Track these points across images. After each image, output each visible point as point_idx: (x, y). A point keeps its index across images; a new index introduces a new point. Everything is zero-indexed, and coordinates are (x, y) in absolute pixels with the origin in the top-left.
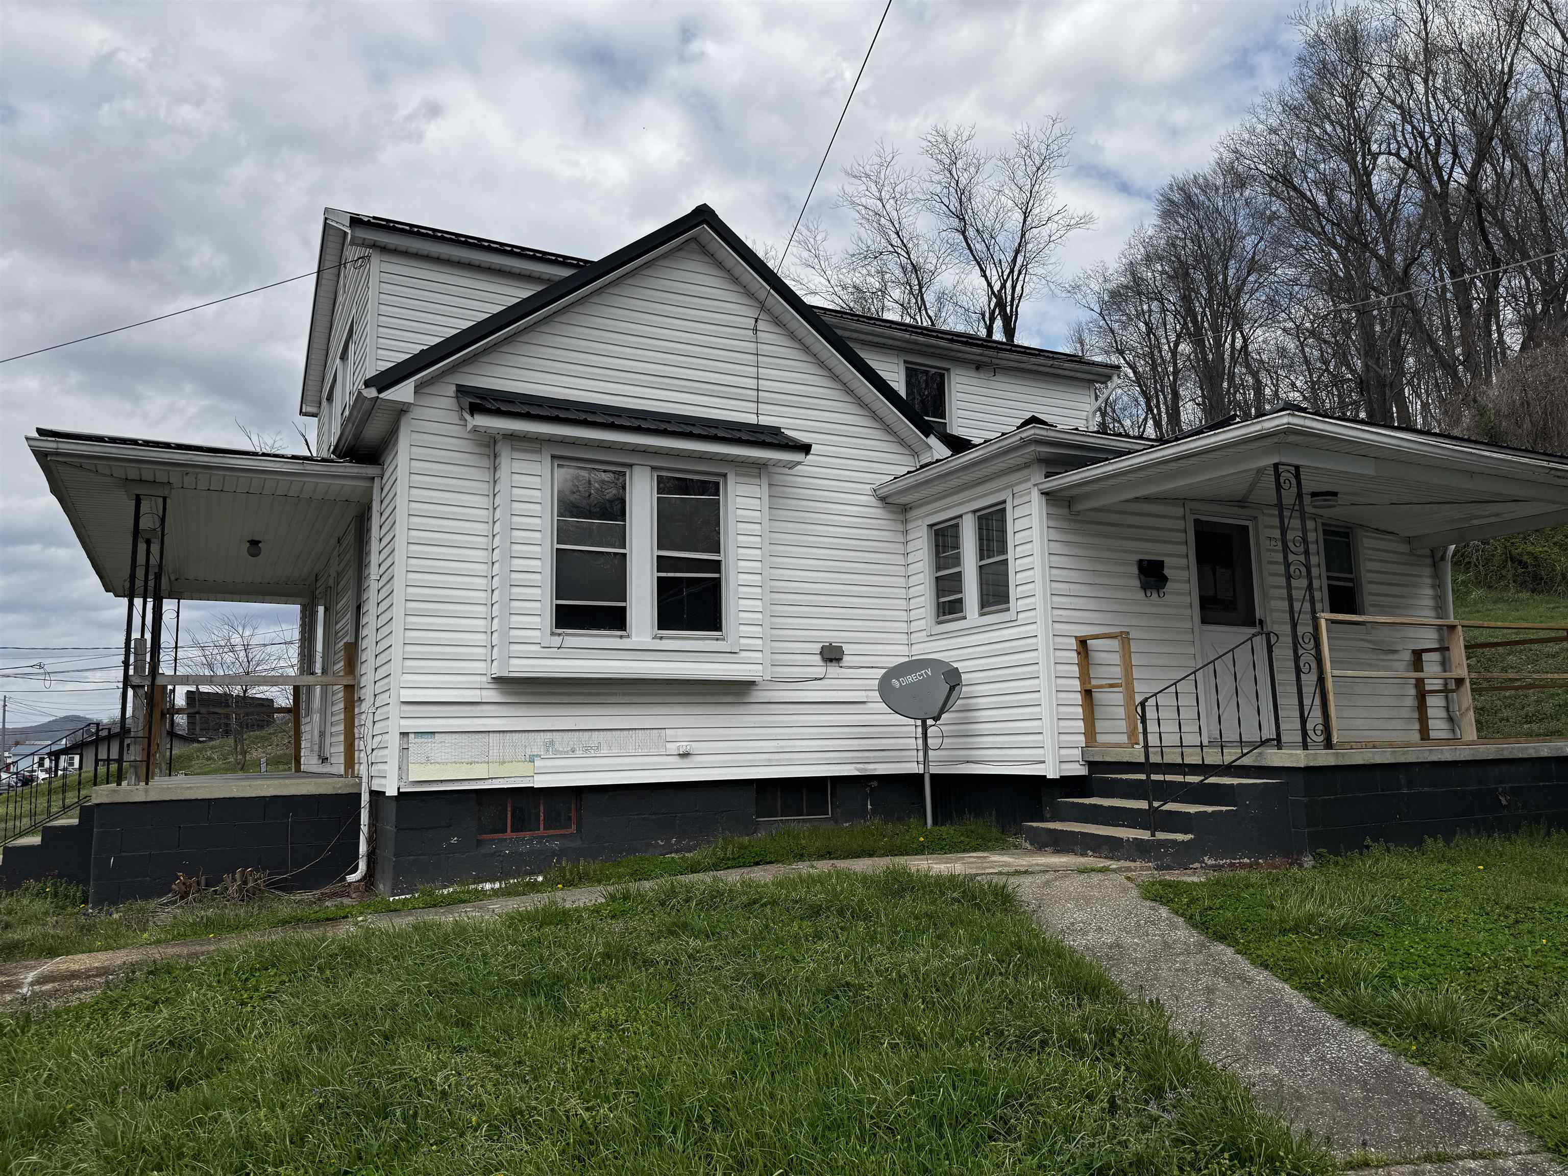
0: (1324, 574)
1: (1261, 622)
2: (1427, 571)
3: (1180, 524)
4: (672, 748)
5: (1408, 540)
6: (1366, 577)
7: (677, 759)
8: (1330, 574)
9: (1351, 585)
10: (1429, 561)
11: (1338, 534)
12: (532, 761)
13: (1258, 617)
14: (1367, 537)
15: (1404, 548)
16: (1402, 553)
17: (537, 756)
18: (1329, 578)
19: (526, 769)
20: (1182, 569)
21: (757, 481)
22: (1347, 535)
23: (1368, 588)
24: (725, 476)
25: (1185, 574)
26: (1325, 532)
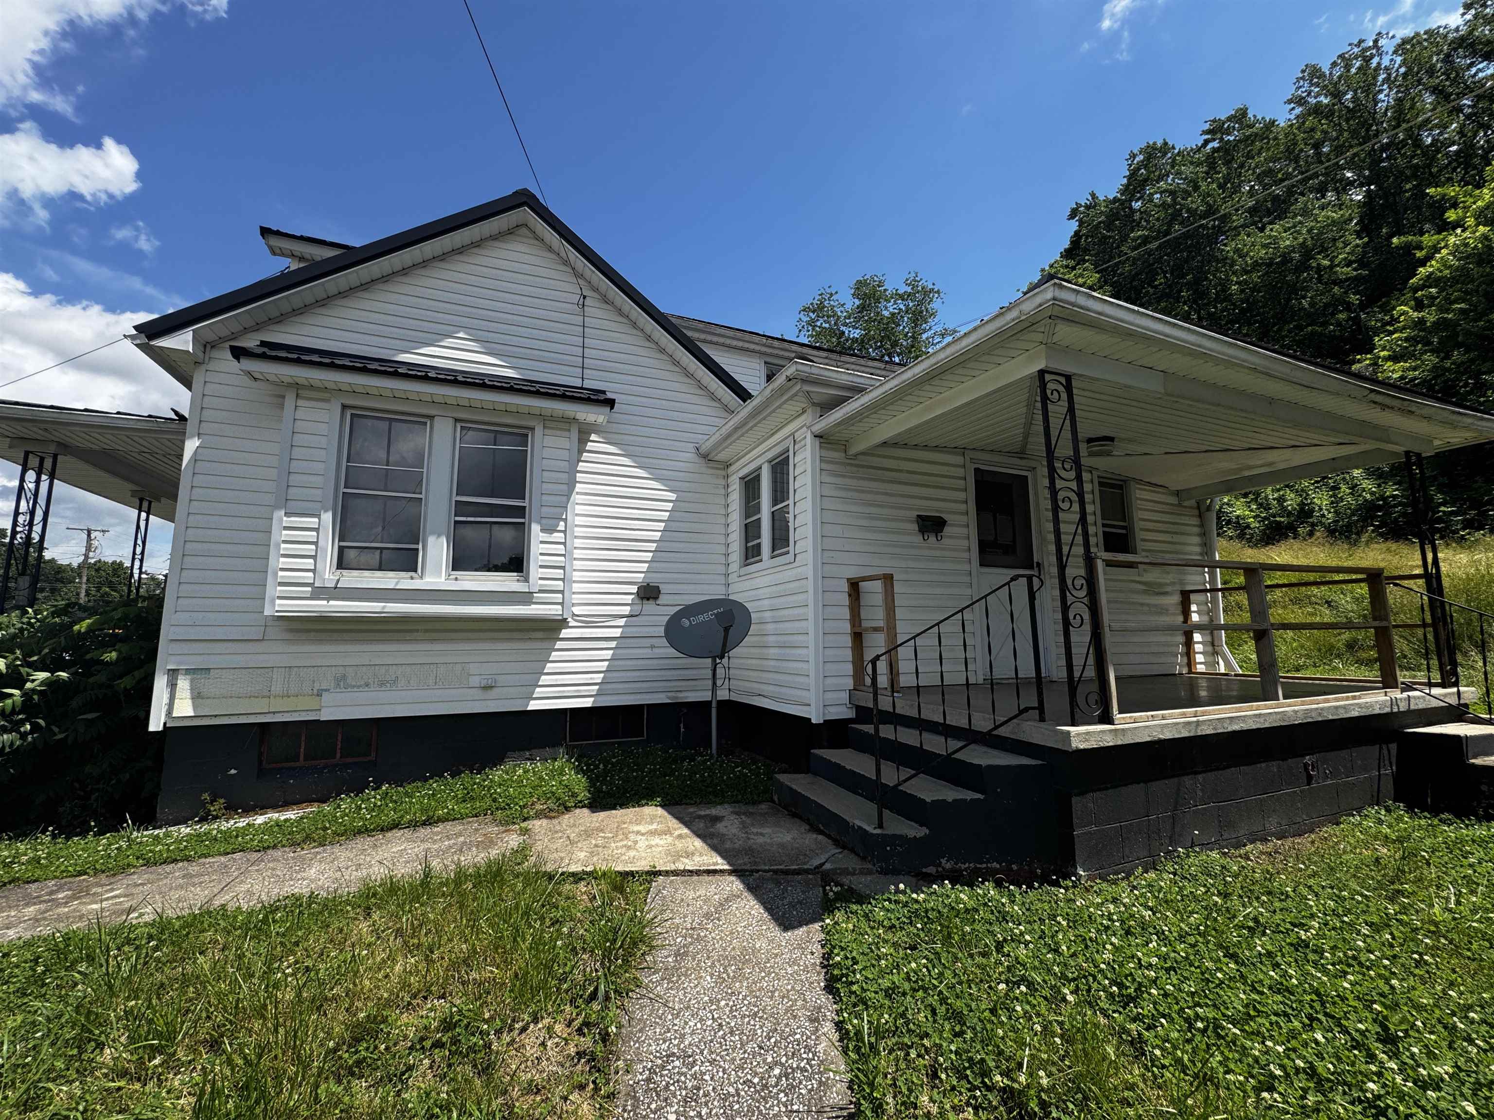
0: (1100, 522)
1: (1038, 564)
2: (1195, 521)
3: (960, 472)
4: (475, 681)
5: (1177, 493)
6: (1138, 525)
7: (480, 692)
8: (1105, 522)
9: (1124, 531)
10: (1196, 512)
11: (1112, 486)
12: (319, 695)
13: (1035, 560)
14: (1140, 489)
15: (1173, 500)
16: (1172, 505)
17: (326, 690)
18: (1104, 525)
19: (313, 703)
20: (962, 514)
21: (567, 434)
22: (1121, 487)
23: (1140, 535)
24: (532, 429)
25: (964, 519)
26: (1101, 484)
